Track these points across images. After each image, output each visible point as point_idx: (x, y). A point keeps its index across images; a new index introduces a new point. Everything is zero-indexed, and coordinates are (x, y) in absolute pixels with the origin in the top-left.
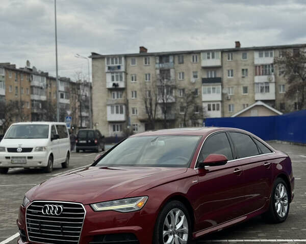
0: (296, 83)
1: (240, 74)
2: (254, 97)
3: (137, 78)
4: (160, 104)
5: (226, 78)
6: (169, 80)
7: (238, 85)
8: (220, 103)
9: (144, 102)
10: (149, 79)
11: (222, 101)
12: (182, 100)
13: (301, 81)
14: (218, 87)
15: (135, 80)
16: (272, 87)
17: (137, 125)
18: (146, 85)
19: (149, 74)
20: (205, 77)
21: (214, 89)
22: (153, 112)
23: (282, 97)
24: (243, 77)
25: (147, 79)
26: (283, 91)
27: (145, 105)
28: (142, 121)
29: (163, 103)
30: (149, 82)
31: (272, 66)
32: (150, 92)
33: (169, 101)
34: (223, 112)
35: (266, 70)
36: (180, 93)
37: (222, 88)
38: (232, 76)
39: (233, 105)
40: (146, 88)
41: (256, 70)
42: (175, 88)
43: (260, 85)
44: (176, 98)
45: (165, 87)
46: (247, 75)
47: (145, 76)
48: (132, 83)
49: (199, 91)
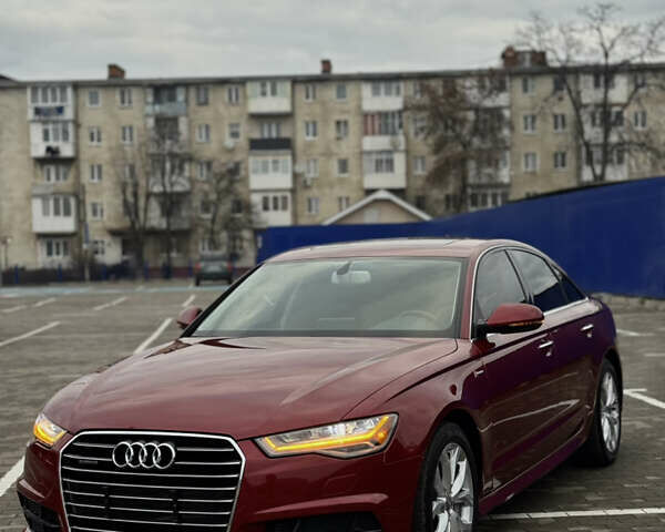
0: (449, 154)
1: (332, 132)
2: (360, 182)
3: (103, 136)
4: (156, 195)
5: (302, 138)
6: (177, 141)
7: (328, 154)
8: (289, 195)
9: (119, 191)
10: (131, 139)
11: (293, 191)
12: (206, 187)
13: (460, 148)
14: (285, 158)
15: (99, 140)
16: (400, 161)
17: (103, 242)
18: (124, 151)
19: (131, 128)
20: (256, 135)
21: (275, 162)
22: (141, 214)
23: (420, 183)
24: (338, 139)
25: (124, 138)
26: (423, 169)
27: (121, 197)
28: (114, 233)
29: (164, 194)
30: (132, 145)
31: (400, 117)
32: (132, 169)
33: (178, 188)
34: (295, 215)
35: (386, 125)
36: (202, 169)
37: (294, 161)
38: (315, 134)
39: (317, 200)
40: (124, 158)
41: (365, 123)
42: (190, 159)
43: (374, 157)
44: (192, 180)
45: (167, 158)
46: (346, 134)
47: (120, 131)
48: (90, 147)
49: (242, 166)
